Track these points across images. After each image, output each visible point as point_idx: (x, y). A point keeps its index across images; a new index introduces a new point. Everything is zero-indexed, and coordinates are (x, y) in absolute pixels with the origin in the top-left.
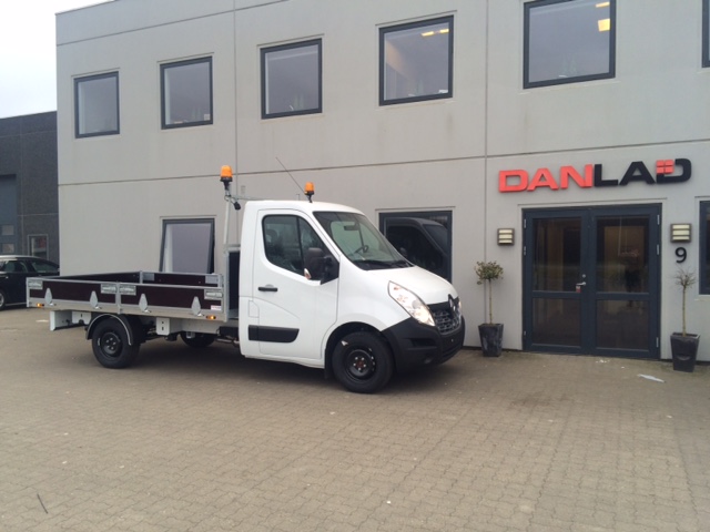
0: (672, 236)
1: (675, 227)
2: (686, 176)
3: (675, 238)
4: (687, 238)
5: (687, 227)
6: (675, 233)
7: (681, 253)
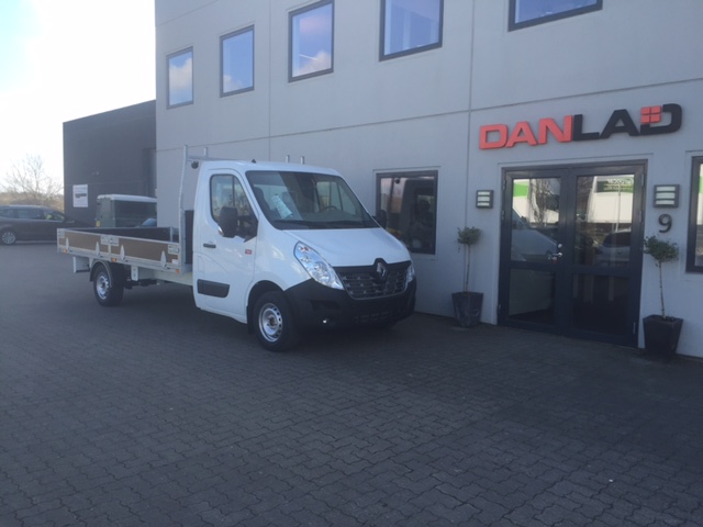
0: (655, 200)
1: (659, 189)
2: (675, 126)
3: (658, 203)
4: (672, 203)
5: (673, 189)
6: (659, 196)
7: (665, 221)
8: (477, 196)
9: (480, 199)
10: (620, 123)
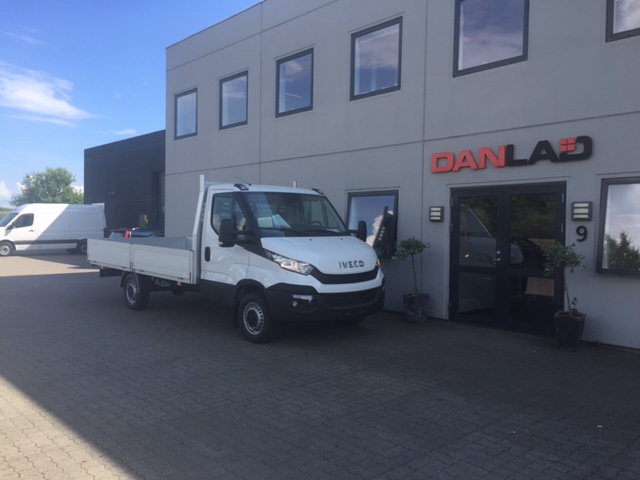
0: (573, 214)
1: (576, 205)
2: (587, 154)
3: (576, 216)
4: (586, 216)
5: (587, 205)
6: (576, 211)
7: (582, 231)
8: (431, 211)
9: (433, 214)
10: (544, 152)
